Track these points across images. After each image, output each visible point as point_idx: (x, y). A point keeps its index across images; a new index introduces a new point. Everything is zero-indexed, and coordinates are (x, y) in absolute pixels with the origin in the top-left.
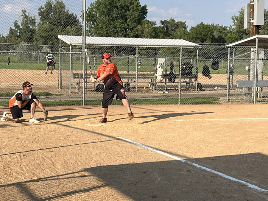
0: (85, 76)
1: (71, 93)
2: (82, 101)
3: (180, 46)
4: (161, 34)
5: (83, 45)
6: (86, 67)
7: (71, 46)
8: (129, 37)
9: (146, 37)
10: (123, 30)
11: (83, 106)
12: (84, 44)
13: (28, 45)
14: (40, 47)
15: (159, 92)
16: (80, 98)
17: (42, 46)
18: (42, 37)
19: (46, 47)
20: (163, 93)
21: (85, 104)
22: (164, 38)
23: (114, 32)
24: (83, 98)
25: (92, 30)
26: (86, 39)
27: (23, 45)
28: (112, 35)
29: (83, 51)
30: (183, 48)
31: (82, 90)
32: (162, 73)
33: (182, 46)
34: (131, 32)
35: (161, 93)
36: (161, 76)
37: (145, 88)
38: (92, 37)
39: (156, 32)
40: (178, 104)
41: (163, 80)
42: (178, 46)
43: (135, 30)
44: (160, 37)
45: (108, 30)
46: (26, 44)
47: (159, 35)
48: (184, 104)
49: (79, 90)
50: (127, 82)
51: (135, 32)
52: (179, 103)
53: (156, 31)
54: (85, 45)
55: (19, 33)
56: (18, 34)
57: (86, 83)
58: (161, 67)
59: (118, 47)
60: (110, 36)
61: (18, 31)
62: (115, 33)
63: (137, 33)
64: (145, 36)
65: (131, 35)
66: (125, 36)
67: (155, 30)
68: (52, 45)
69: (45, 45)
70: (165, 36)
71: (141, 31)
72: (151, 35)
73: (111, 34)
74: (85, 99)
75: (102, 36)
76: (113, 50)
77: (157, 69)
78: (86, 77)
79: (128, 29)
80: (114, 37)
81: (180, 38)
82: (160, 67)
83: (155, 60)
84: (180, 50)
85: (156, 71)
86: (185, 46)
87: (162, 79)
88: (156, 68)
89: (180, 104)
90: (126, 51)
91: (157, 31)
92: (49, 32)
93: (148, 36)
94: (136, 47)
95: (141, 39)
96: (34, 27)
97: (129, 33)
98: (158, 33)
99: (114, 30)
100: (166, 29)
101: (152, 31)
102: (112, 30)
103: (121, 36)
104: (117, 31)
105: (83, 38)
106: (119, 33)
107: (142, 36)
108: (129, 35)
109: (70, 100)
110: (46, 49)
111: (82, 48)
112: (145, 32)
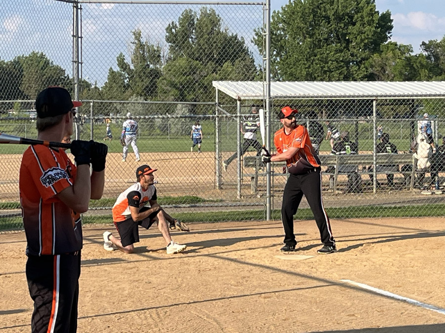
2: (266, 211)
4: (423, 70)
7: (238, 103)
8: (354, 80)
9: (391, 78)
10: (341, 66)
11: (267, 222)
12: (267, 97)
13: (147, 103)
14: (172, 105)
15: (422, 193)
16: (262, 205)
17: (174, 104)
18: (174, 86)
19: (184, 105)
20: (432, 194)
21: (271, 218)
22: (429, 79)
23: (322, 70)
24: (268, 205)
25: (277, 67)
27: (134, 103)
31: (266, 191)
32: (428, 151)
34: (359, 68)
35: (426, 193)
36: (427, 159)
38: (281, 83)
39: (412, 67)
43: (366, 65)
44: (420, 78)
45: (309, 67)
46: (141, 100)
47: (420, 74)
51: (367, 69)
53: (413, 65)
54: (270, 98)
55: (128, 80)
56: (126, 81)
57: (272, 177)
58: (425, 141)
59: (331, 101)
60: (313, 79)
61: (127, 76)
62: (325, 72)
63: (370, 70)
64: (389, 76)
65: (358, 75)
66: (347, 78)
67: (410, 64)
68: (195, 101)
69: (181, 101)
70: (431, 75)
71: (380, 66)
72: (401, 73)
73: (316, 75)
74: (272, 209)
76: (322, 107)
77: (417, 144)
79: (351, 63)
82: (423, 140)
83: (413, 126)
85: (414, 149)
88: (415, 143)
90: (347, 110)
91: (415, 66)
93: (394, 76)
94: (372, 101)
95: (383, 83)
96: (158, 66)
97: (355, 70)
98: (416, 68)
99: (322, 66)
100: (434, 60)
101: (403, 66)
102: (319, 65)
103: (338, 78)
104: (328, 67)
105: (265, 85)
106: (333, 71)
107: (382, 76)
108: (353, 74)
109: (240, 210)
110: (182, 110)
111: (264, 106)
112: (388, 69)
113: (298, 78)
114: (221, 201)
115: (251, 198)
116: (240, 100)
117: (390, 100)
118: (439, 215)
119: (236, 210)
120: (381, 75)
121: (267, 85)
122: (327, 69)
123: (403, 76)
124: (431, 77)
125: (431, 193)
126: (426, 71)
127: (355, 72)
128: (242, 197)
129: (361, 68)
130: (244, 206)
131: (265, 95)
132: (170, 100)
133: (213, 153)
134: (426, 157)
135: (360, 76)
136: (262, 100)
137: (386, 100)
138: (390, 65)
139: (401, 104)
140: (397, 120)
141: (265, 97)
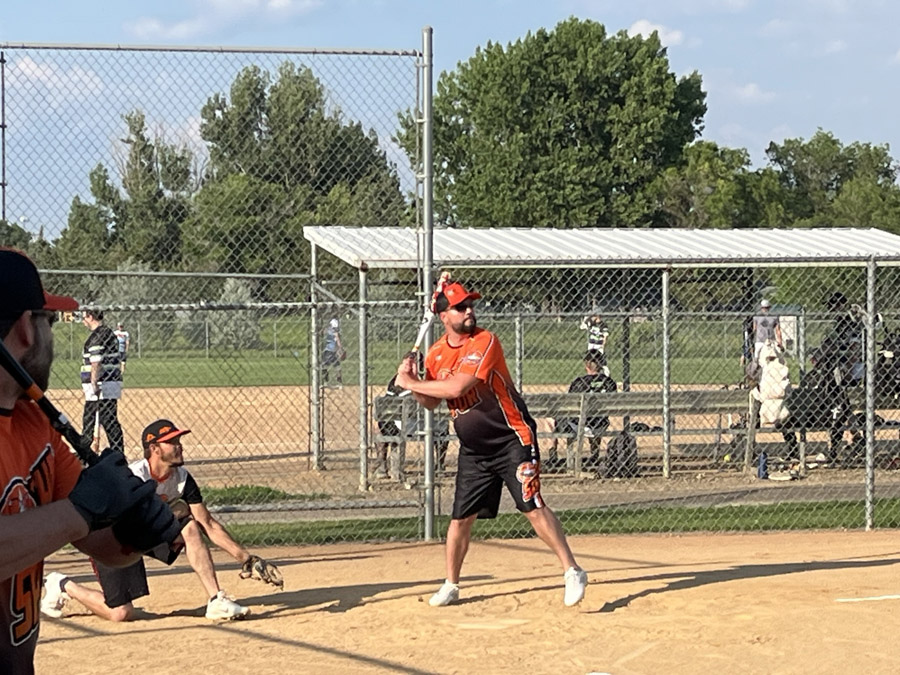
1: (368, 485)
2: (423, 519)
3: (867, 259)
4: (773, 204)
5: (421, 270)
7: (362, 275)
8: (622, 225)
9: (701, 222)
10: (592, 195)
11: (426, 543)
12: (427, 262)
14: (211, 280)
15: (770, 477)
16: (415, 506)
17: (217, 278)
18: (216, 236)
19: (239, 282)
21: (433, 535)
22: (785, 224)
23: (550, 204)
24: (427, 505)
25: (449, 198)
26: (434, 241)
27: (129, 276)
28: (542, 217)
29: (419, 294)
30: (878, 270)
31: (422, 473)
32: (784, 384)
33: (877, 259)
34: (632, 200)
35: (781, 477)
36: (781, 401)
38: (456, 232)
39: (748, 197)
40: (864, 525)
42: (857, 259)
43: (648, 192)
44: (767, 222)
45: (522, 197)
46: (145, 270)
47: (766, 213)
48: (893, 526)
51: (649, 201)
52: (869, 522)
53: (751, 192)
54: (432, 265)
55: (114, 223)
56: (110, 226)
58: (777, 360)
60: (532, 224)
61: (113, 215)
62: (557, 208)
63: (657, 205)
64: (697, 218)
65: (629, 216)
66: (604, 222)
67: (744, 191)
68: (263, 271)
69: (232, 270)
70: (790, 216)
71: (678, 194)
72: (726, 212)
73: (537, 215)
74: (436, 513)
75: (494, 224)
77: (759, 367)
79: (614, 190)
81: (865, 222)
82: (772, 359)
84: (865, 276)
85: (754, 379)
86: (887, 259)
88: (755, 365)
89: (872, 527)
90: (604, 291)
91: (755, 195)
92: (248, 215)
93: (711, 218)
94: (660, 271)
95: (683, 232)
96: (184, 194)
97: (624, 205)
98: (758, 200)
99: (550, 194)
100: (795, 183)
102: (543, 193)
104: (564, 198)
105: (421, 236)
106: (574, 208)
107: (683, 218)
108: (620, 213)
109: (365, 518)
110: (236, 291)
111: (419, 283)
112: (696, 200)
113: (497, 222)
114: (323, 496)
115: (389, 489)
116: (365, 269)
117: (700, 271)
118: (807, 527)
119: (356, 518)
121: (427, 236)
122: (561, 202)
123: (729, 217)
124: (789, 220)
125: (790, 477)
126: (780, 206)
127: (622, 209)
128: (370, 488)
129: (636, 200)
130: (373, 507)
131: (421, 258)
132: (209, 269)
133: (305, 389)
134: (780, 398)
135: (635, 219)
136: (415, 270)
137: (691, 271)
138: (702, 194)
139: (724, 278)
140: (715, 314)
141: (421, 264)
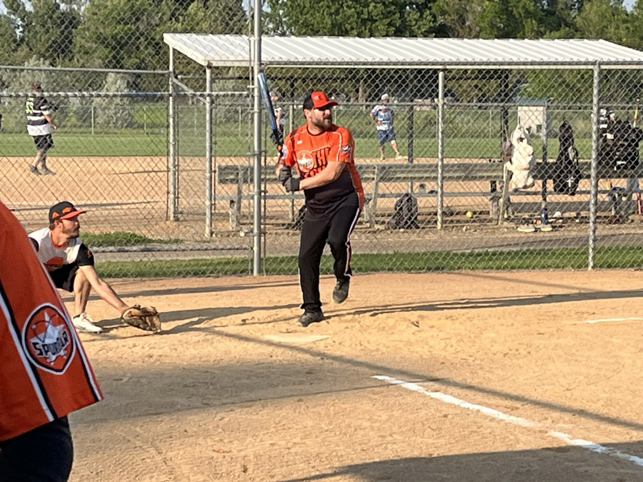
0: (260, 173)
1: (212, 233)
2: (252, 260)
3: (594, 63)
4: (529, 20)
5: (252, 68)
6: (263, 144)
7: (208, 71)
8: (413, 35)
9: (474, 33)
10: (390, 12)
11: (254, 278)
12: (256, 62)
13: (54, 71)
15: (519, 229)
16: (245, 249)
17: (103, 72)
19: (118, 76)
21: (260, 271)
22: (539, 35)
23: (358, 18)
24: (255, 249)
25: (281, 12)
26: (262, 45)
27: (33, 70)
28: (352, 28)
29: (251, 86)
30: (601, 72)
31: (252, 224)
32: (529, 159)
33: (601, 64)
34: (421, 16)
35: (527, 229)
36: (527, 172)
37: (469, 214)
38: (282, 39)
39: (510, 14)
40: (587, 266)
41: (533, 185)
42: (585, 64)
43: (434, 10)
44: (524, 34)
45: (337, 12)
47: (524, 26)
48: (609, 267)
49: (239, 223)
50: (407, 195)
51: (434, 17)
52: (591, 264)
53: (512, 11)
54: (261, 64)
55: (21, 29)
56: (18, 31)
57: (263, 201)
59: (374, 71)
60: (345, 33)
61: (20, 23)
62: (364, 22)
63: (440, 20)
64: (471, 30)
65: (419, 28)
66: (399, 33)
67: (507, 9)
68: (139, 68)
69: (115, 67)
70: (542, 29)
71: (457, 12)
72: (492, 26)
73: (348, 27)
74: (262, 255)
75: (315, 33)
76: (358, 81)
78: (263, 177)
79: (408, 8)
80: (359, 35)
82: (521, 139)
83: (507, 119)
84: (592, 76)
85: (508, 155)
86: (608, 63)
87: (530, 180)
88: (508, 144)
89: (593, 267)
90: (400, 86)
91: (515, 12)
92: (126, 24)
93: (481, 31)
94: (436, 71)
95: (456, 41)
97: (415, 20)
98: (517, 17)
99: (358, 10)
100: (546, 4)
101: (496, 13)
102: (353, 10)
103: (385, 33)
104: (369, 13)
105: (252, 42)
106: (376, 21)
107: (460, 30)
108: (412, 26)
109: (208, 258)
110: (116, 83)
111: (251, 78)
112: (470, 16)
113: (318, 32)
114: (177, 241)
115: (229, 236)
116: (210, 67)
117: (473, 71)
119: (201, 258)
120: (458, 28)
121: (256, 42)
122: (366, 17)
123: (495, 29)
124: (542, 33)
126: (534, 21)
127: (414, 23)
128: (214, 235)
129: (424, 16)
130: (214, 249)
131: (253, 59)
132: (96, 66)
133: (164, 159)
134: (525, 169)
135: (423, 30)
136: (247, 68)
137: (466, 71)
138: (474, 12)
139: (491, 77)
140: (484, 104)
141: (252, 63)
